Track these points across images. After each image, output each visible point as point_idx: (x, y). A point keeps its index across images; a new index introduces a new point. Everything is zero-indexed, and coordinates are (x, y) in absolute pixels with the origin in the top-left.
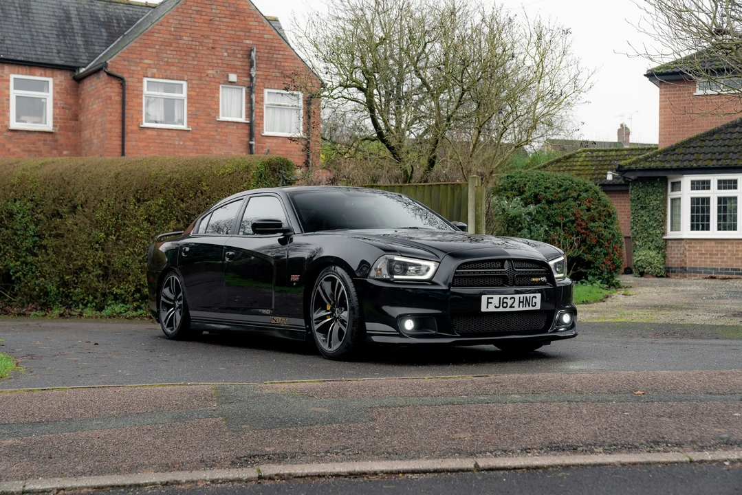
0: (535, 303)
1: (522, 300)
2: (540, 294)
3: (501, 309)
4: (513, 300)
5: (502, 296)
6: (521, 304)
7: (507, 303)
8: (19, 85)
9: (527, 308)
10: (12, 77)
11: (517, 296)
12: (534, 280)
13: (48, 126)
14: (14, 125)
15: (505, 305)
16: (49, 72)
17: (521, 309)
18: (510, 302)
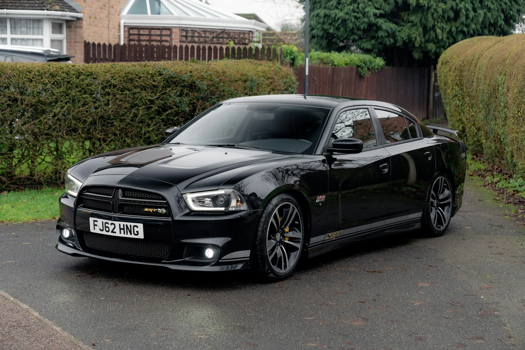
0: (137, 232)
1: (122, 227)
2: (142, 224)
3: (104, 233)
4: (113, 226)
5: (105, 221)
6: (122, 231)
7: (108, 227)
9: (129, 236)
11: (117, 223)
12: (146, 210)
15: (107, 229)
17: (122, 235)
18: (111, 227)
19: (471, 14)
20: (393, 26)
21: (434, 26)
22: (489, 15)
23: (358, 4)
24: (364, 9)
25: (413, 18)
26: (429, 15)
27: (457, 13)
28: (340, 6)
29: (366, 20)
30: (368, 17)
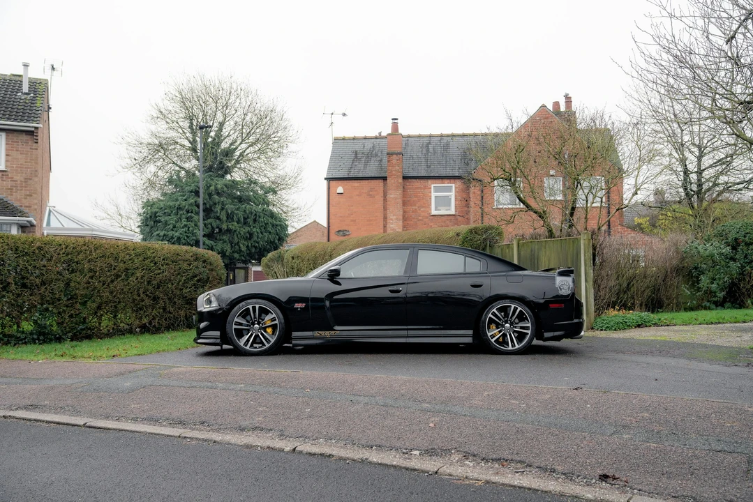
8: (437, 190)
10: (433, 185)
13: (452, 211)
14: (434, 212)
16: (452, 181)
19: (260, 235)
20: (211, 242)
21: (238, 242)
22: (270, 236)
23: (189, 228)
24: (193, 231)
25: (224, 237)
26: (235, 235)
27: (251, 235)
28: (175, 229)
29: (194, 238)
30: (195, 236)
